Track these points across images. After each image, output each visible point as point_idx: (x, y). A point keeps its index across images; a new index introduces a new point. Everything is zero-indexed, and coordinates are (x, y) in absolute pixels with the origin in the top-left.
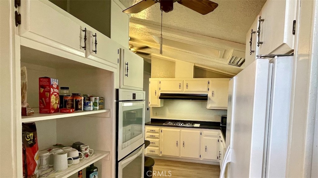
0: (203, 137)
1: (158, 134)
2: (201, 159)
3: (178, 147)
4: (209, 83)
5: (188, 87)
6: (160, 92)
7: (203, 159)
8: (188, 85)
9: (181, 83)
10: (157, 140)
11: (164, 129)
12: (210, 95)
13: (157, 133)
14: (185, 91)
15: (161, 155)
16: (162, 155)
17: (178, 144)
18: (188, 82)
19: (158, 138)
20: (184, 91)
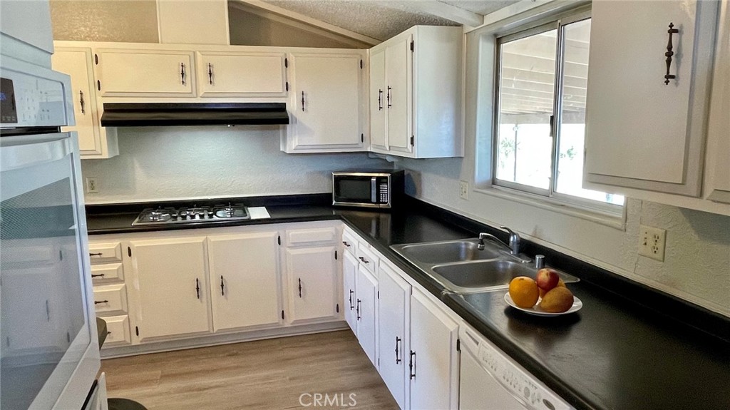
0: (288, 250)
1: (115, 266)
2: (288, 323)
3: (204, 299)
4: (286, 66)
5: (216, 79)
6: (99, 98)
7: (291, 321)
8: (214, 71)
9: (187, 64)
10: (117, 287)
11: (139, 242)
12: (293, 107)
13: (113, 260)
14: (203, 93)
15: (136, 341)
16: (145, 339)
17: (203, 288)
18: (212, 60)
19: (116, 281)
20: (201, 94)
